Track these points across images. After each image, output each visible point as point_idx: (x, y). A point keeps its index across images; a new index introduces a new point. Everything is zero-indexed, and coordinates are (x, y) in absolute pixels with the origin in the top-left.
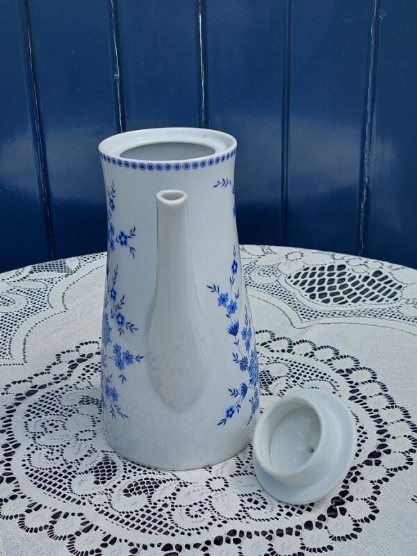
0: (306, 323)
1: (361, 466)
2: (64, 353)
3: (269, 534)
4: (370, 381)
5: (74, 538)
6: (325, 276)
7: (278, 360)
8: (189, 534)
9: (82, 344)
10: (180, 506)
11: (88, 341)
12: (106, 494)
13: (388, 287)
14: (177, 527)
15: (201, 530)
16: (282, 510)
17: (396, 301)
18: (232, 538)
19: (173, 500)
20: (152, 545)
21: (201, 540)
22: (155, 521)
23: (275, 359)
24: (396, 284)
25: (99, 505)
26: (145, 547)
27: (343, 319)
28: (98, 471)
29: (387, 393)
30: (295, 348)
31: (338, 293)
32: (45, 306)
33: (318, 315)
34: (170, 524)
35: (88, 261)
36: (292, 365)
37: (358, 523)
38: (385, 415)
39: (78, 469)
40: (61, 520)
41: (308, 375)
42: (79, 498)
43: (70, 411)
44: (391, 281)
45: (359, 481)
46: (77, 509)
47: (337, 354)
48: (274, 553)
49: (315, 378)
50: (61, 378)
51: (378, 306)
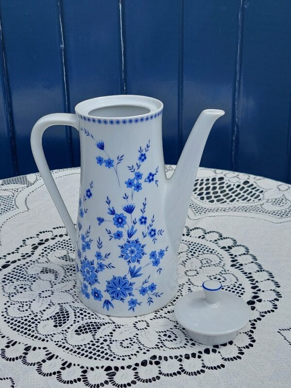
0: (198, 216)
2: (28, 239)
3: (179, 357)
4: (244, 254)
5: (41, 364)
6: (210, 185)
8: (123, 359)
9: (41, 233)
10: (116, 341)
11: (45, 231)
12: (63, 333)
13: (254, 191)
14: (115, 354)
15: (131, 357)
16: (188, 342)
17: (260, 201)
18: (153, 361)
19: (110, 337)
20: (97, 368)
21: (132, 363)
22: (99, 351)
24: (259, 189)
25: (58, 342)
26: (92, 369)
27: (224, 213)
28: (56, 318)
29: (257, 262)
30: (192, 233)
31: (219, 196)
32: (13, 207)
33: (206, 210)
34: (110, 353)
36: (190, 244)
37: (241, 349)
38: (256, 276)
39: (42, 317)
40: (31, 352)
41: (201, 251)
42: (43, 337)
43: (34, 278)
44: (256, 188)
46: (42, 344)
47: (221, 236)
48: (184, 370)
49: (207, 252)
50: (26, 256)
51: (247, 205)
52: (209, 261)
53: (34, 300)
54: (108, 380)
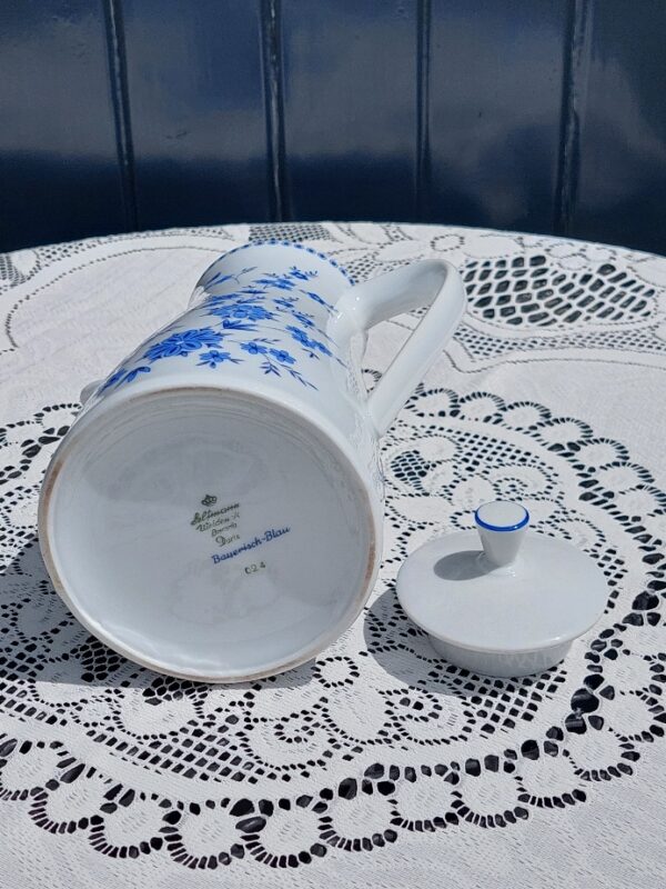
0: (481, 362)
1: (623, 629)
2: (12, 426)
3: (451, 770)
5: (45, 795)
6: (508, 277)
7: (434, 432)
8: (286, 778)
9: (48, 409)
10: (264, 720)
11: (59, 404)
12: (109, 700)
13: (629, 292)
14: (260, 762)
15: (309, 769)
16: (473, 722)
17: (649, 317)
18: (375, 782)
19: (247, 708)
20: (210, 804)
21: (312, 788)
22: (213, 752)
23: (427, 429)
24: (643, 287)
25: (95, 724)
26: (195, 809)
27: (548, 353)
28: (89, 654)
29: (652, 485)
30: (465, 408)
31: (536, 306)
33: (504, 346)
34: (246, 758)
35: (54, 257)
36: (462, 440)
37: (630, 742)
38: (654, 527)
39: (48, 651)
40: (15, 757)
41: (495, 457)
42: (52, 712)
44: (633, 282)
45: (621, 656)
46: (50, 733)
47: (547, 416)
48: (466, 810)
49: (510, 461)
50: (8, 473)
51: (615, 328)
52: (518, 486)
53: (27, 600)
54: (244, 843)
